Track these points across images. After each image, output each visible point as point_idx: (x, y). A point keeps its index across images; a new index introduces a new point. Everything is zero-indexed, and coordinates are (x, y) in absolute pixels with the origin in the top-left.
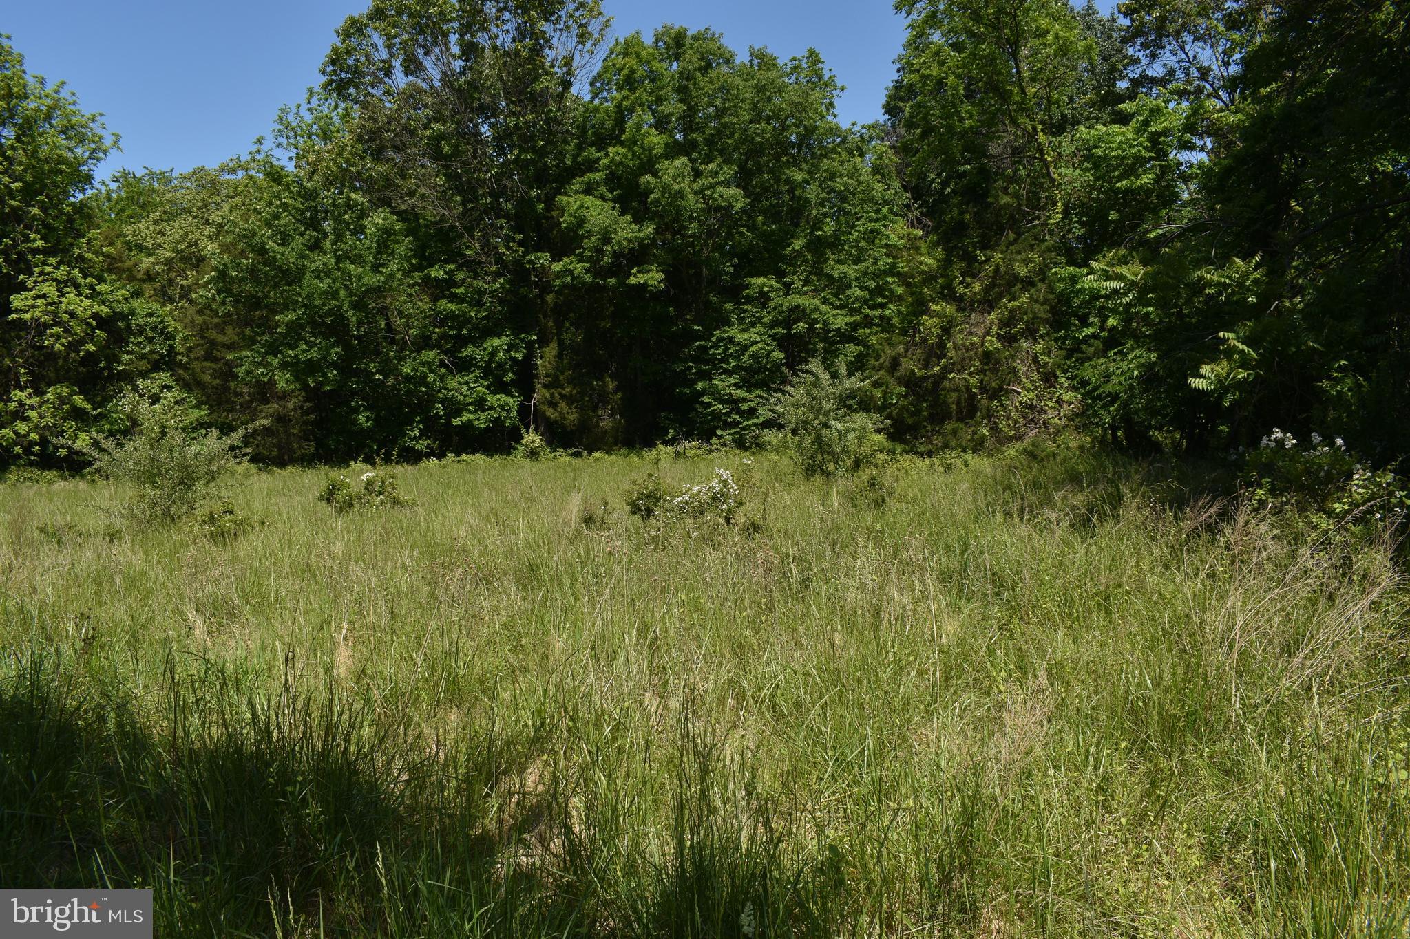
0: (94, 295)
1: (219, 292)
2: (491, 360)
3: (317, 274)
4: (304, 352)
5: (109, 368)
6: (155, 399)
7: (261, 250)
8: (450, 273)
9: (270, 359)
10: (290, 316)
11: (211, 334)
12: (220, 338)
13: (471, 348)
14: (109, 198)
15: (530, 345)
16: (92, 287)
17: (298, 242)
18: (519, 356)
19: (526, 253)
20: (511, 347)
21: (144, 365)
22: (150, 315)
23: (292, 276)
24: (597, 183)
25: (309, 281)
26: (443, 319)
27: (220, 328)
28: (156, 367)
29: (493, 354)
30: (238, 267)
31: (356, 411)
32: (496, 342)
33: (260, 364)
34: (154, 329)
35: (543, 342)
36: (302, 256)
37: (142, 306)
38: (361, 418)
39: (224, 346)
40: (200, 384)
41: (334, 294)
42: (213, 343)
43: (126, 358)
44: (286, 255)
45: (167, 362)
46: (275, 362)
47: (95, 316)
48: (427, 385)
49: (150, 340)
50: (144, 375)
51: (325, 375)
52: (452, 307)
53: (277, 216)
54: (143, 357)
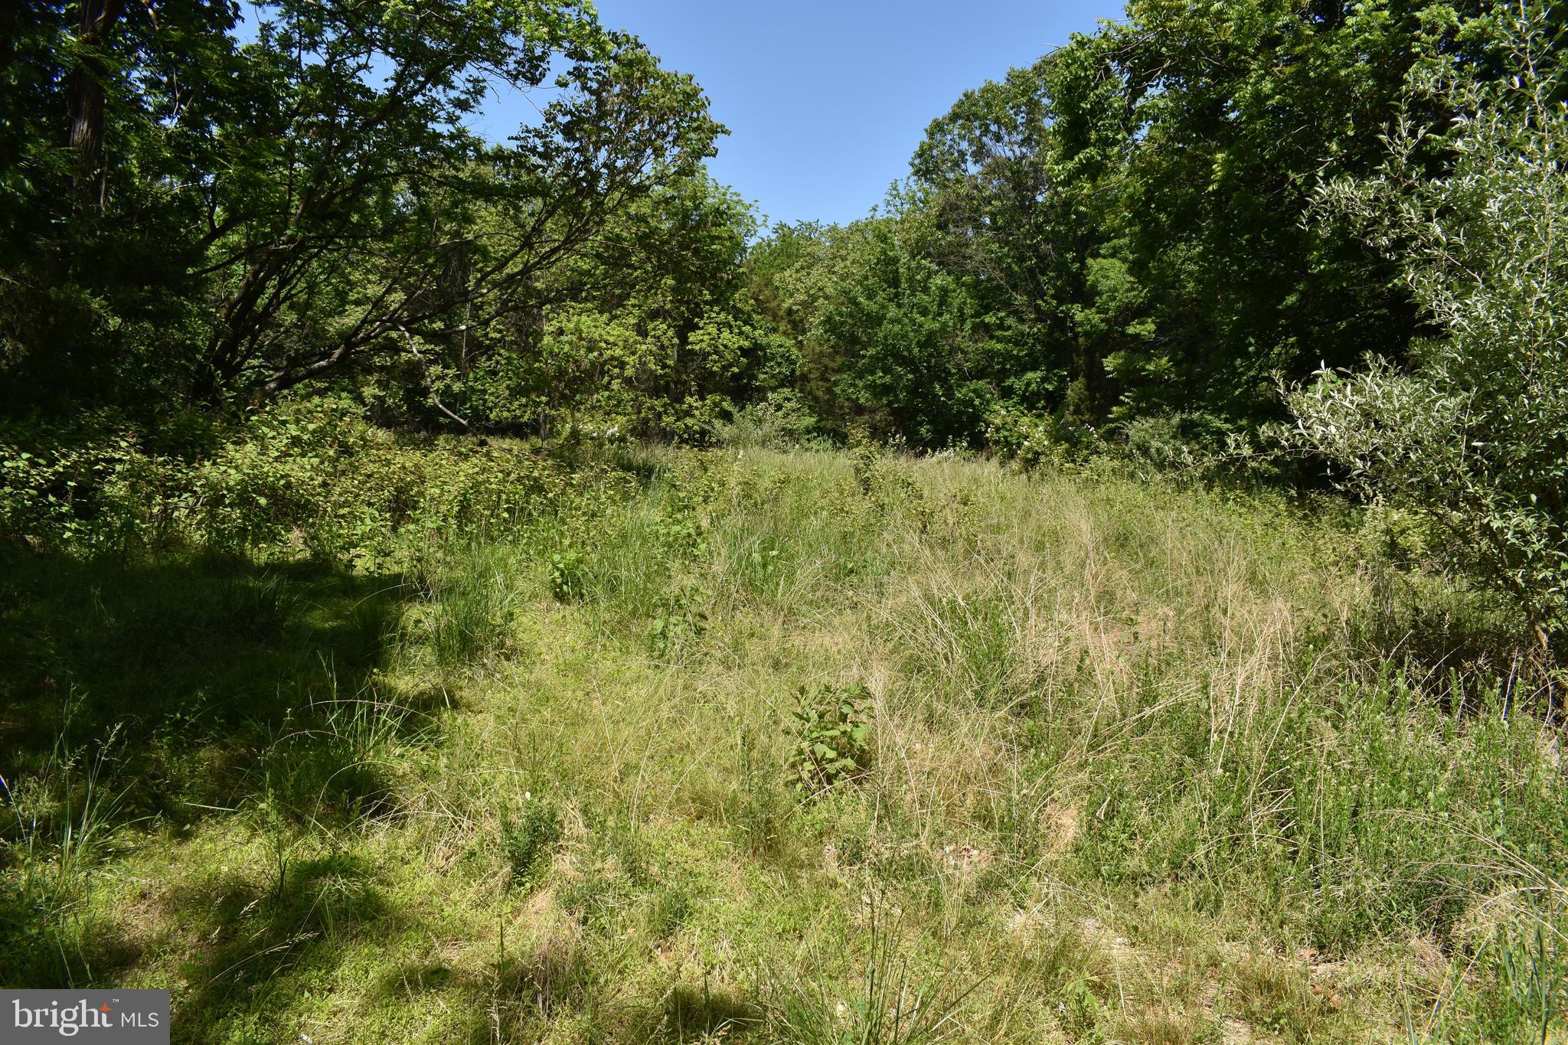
0: (741, 333)
1: (826, 332)
2: (1026, 390)
3: (892, 321)
4: (880, 377)
5: (749, 383)
6: (779, 407)
7: (854, 302)
8: (1002, 319)
9: (857, 382)
10: (872, 351)
11: (826, 361)
12: (831, 365)
13: (1012, 379)
14: (769, 245)
15: (1062, 379)
16: (739, 328)
17: (880, 297)
18: (1050, 388)
19: (1059, 304)
20: (1044, 380)
21: (773, 383)
22: (781, 346)
23: (875, 320)
24: (1121, 247)
25: (886, 326)
26: (991, 355)
27: (831, 357)
28: (782, 386)
29: (1028, 384)
30: (841, 314)
31: (920, 424)
32: (1030, 375)
33: (852, 385)
34: (782, 356)
35: (1074, 377)
36: (883, 307)
37: (776, 339)
38: (923, 430)
39: (834, 370)
40: (816, 399)
41: (904, 336)
42: (826, 367)
43: (762, 376)
44: (871, 306)
45: (789, 381)
46: (861, 384)
47: (740, 348)
48: (973, 406)
49: (779, 364)
50: (774, 390)
51: (896, 396)
52: (999, 346)
53: (866, 278)
54: (773, 376)
